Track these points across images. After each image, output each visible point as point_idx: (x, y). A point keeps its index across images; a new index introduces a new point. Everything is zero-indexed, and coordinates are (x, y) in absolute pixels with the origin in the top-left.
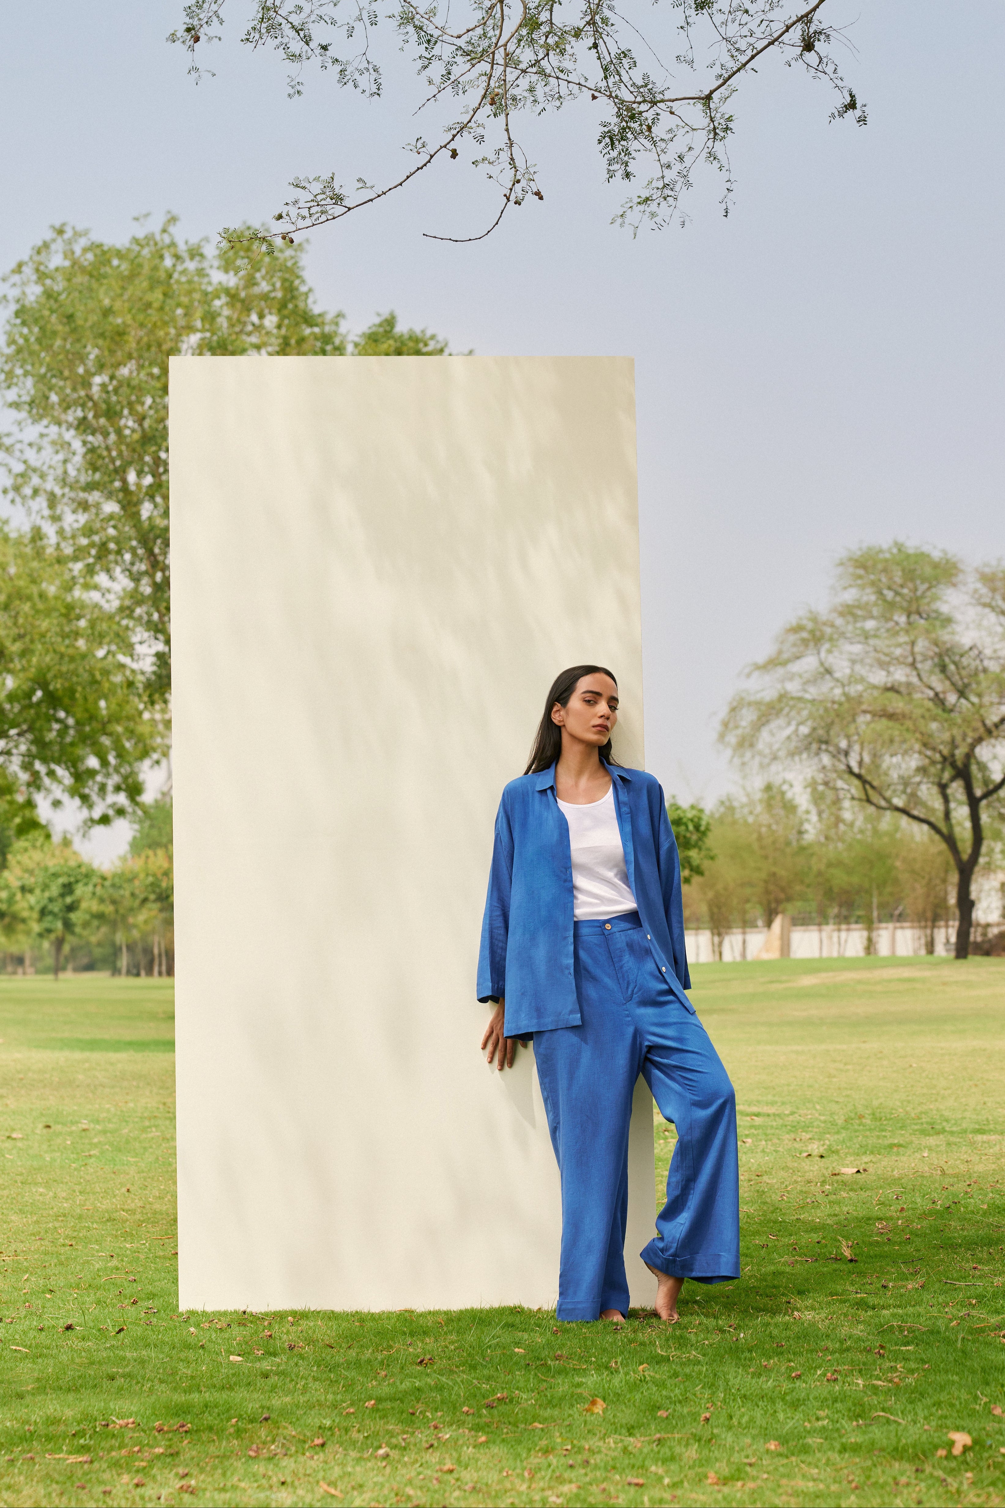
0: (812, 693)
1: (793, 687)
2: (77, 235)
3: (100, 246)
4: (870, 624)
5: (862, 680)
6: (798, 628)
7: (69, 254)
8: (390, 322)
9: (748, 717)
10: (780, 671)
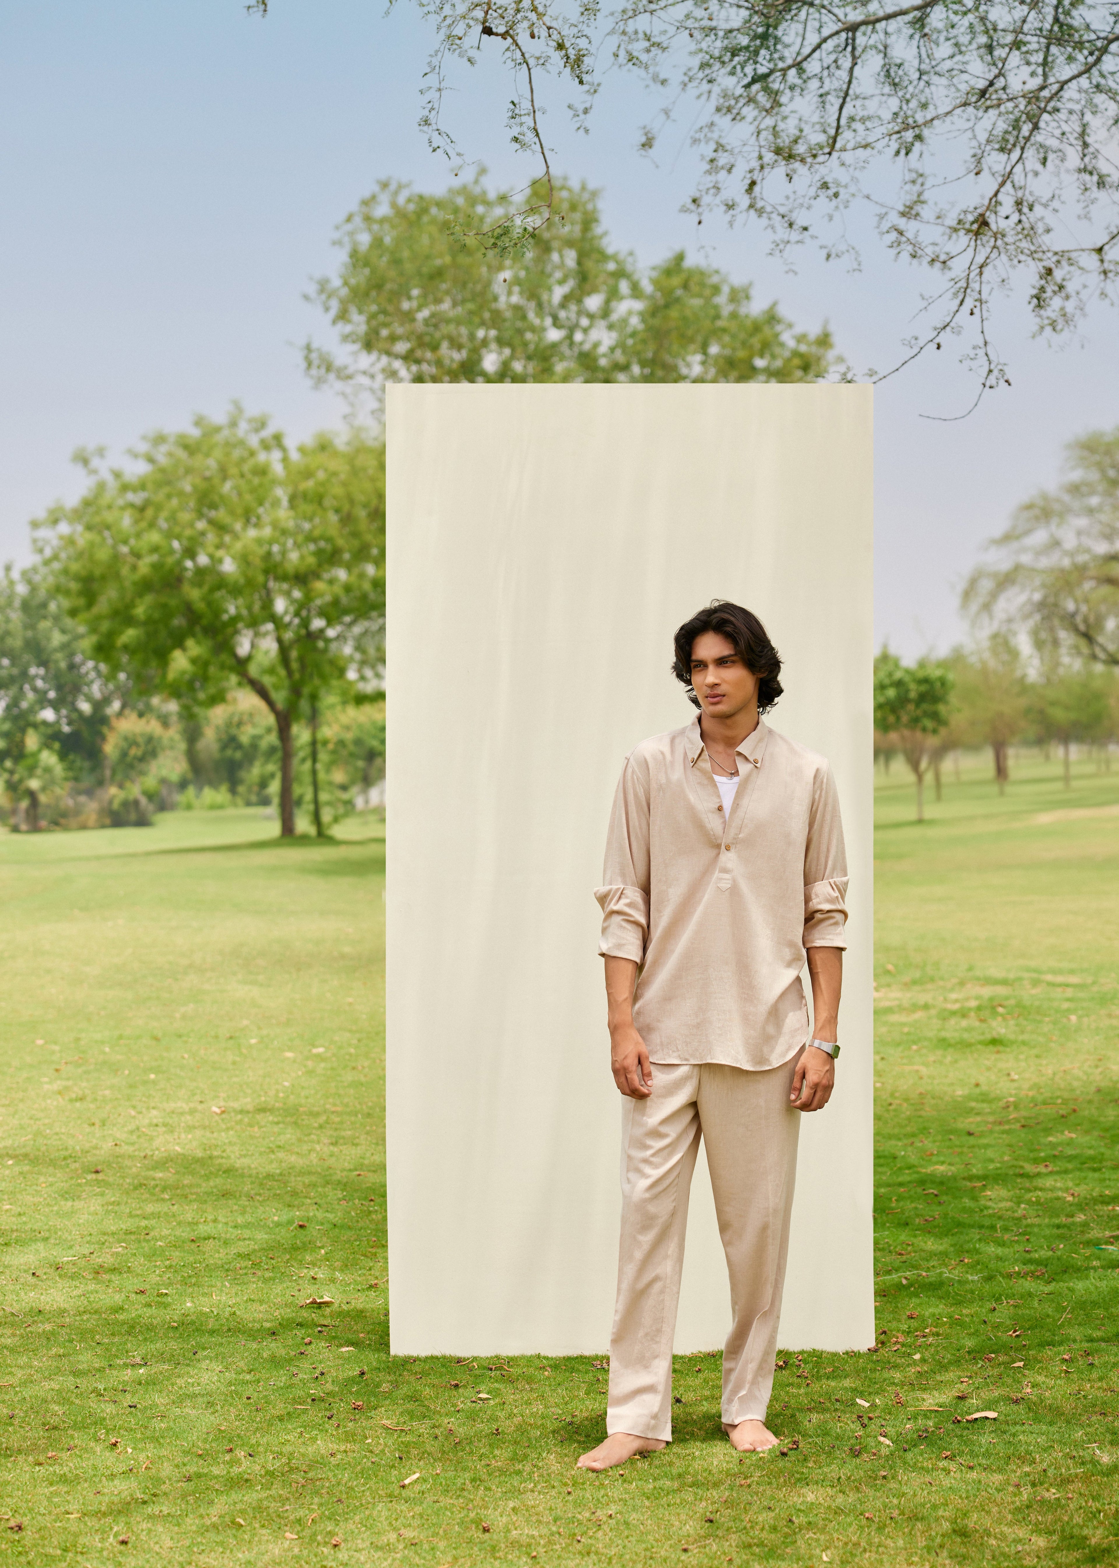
0: (1044, 562)
1: (1026, 559)
2: (400, 187)
3: (421, 197)
4: (1094, 501)
5: (1088, 551)
6: (1029, 507)
7: (393, 205)
8: (680, 258)
9: (986, 585)
10: (1015, 545)
